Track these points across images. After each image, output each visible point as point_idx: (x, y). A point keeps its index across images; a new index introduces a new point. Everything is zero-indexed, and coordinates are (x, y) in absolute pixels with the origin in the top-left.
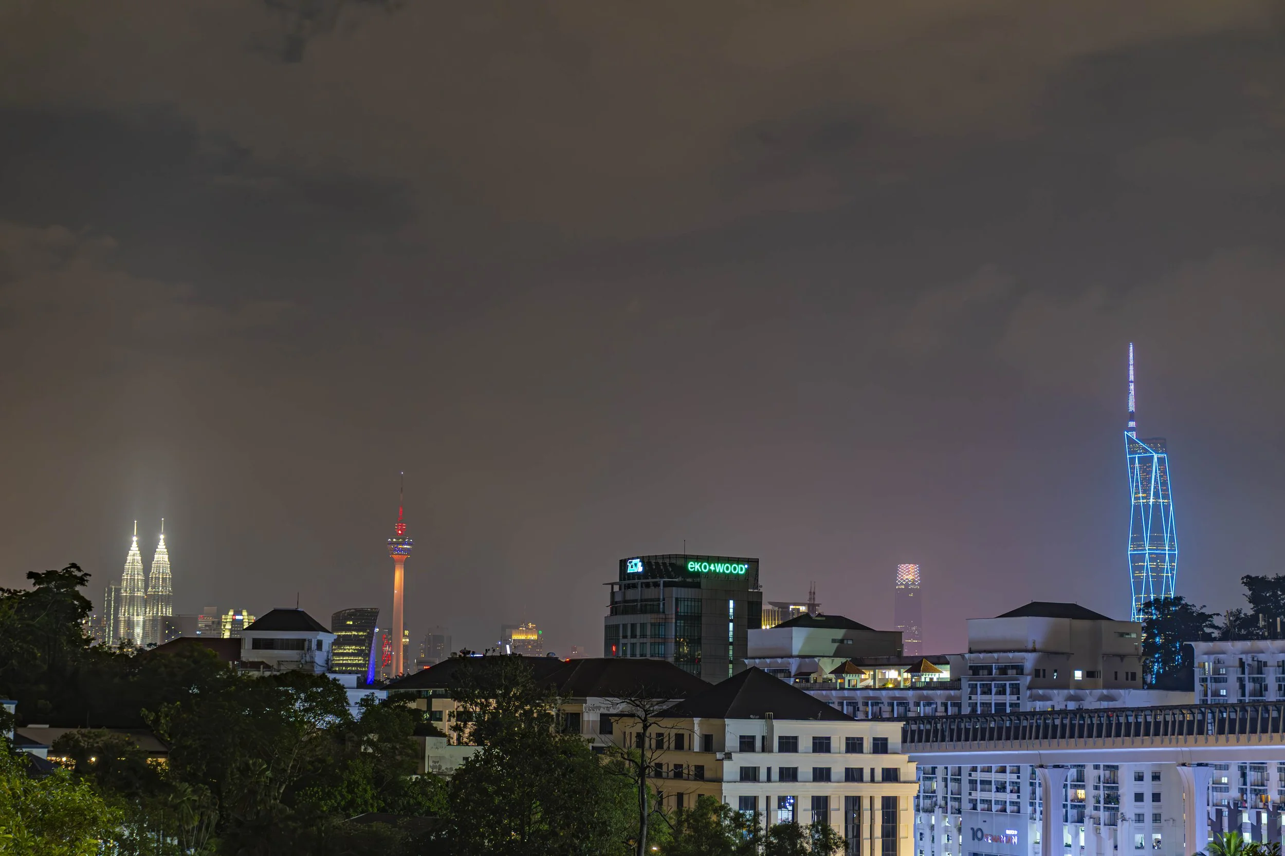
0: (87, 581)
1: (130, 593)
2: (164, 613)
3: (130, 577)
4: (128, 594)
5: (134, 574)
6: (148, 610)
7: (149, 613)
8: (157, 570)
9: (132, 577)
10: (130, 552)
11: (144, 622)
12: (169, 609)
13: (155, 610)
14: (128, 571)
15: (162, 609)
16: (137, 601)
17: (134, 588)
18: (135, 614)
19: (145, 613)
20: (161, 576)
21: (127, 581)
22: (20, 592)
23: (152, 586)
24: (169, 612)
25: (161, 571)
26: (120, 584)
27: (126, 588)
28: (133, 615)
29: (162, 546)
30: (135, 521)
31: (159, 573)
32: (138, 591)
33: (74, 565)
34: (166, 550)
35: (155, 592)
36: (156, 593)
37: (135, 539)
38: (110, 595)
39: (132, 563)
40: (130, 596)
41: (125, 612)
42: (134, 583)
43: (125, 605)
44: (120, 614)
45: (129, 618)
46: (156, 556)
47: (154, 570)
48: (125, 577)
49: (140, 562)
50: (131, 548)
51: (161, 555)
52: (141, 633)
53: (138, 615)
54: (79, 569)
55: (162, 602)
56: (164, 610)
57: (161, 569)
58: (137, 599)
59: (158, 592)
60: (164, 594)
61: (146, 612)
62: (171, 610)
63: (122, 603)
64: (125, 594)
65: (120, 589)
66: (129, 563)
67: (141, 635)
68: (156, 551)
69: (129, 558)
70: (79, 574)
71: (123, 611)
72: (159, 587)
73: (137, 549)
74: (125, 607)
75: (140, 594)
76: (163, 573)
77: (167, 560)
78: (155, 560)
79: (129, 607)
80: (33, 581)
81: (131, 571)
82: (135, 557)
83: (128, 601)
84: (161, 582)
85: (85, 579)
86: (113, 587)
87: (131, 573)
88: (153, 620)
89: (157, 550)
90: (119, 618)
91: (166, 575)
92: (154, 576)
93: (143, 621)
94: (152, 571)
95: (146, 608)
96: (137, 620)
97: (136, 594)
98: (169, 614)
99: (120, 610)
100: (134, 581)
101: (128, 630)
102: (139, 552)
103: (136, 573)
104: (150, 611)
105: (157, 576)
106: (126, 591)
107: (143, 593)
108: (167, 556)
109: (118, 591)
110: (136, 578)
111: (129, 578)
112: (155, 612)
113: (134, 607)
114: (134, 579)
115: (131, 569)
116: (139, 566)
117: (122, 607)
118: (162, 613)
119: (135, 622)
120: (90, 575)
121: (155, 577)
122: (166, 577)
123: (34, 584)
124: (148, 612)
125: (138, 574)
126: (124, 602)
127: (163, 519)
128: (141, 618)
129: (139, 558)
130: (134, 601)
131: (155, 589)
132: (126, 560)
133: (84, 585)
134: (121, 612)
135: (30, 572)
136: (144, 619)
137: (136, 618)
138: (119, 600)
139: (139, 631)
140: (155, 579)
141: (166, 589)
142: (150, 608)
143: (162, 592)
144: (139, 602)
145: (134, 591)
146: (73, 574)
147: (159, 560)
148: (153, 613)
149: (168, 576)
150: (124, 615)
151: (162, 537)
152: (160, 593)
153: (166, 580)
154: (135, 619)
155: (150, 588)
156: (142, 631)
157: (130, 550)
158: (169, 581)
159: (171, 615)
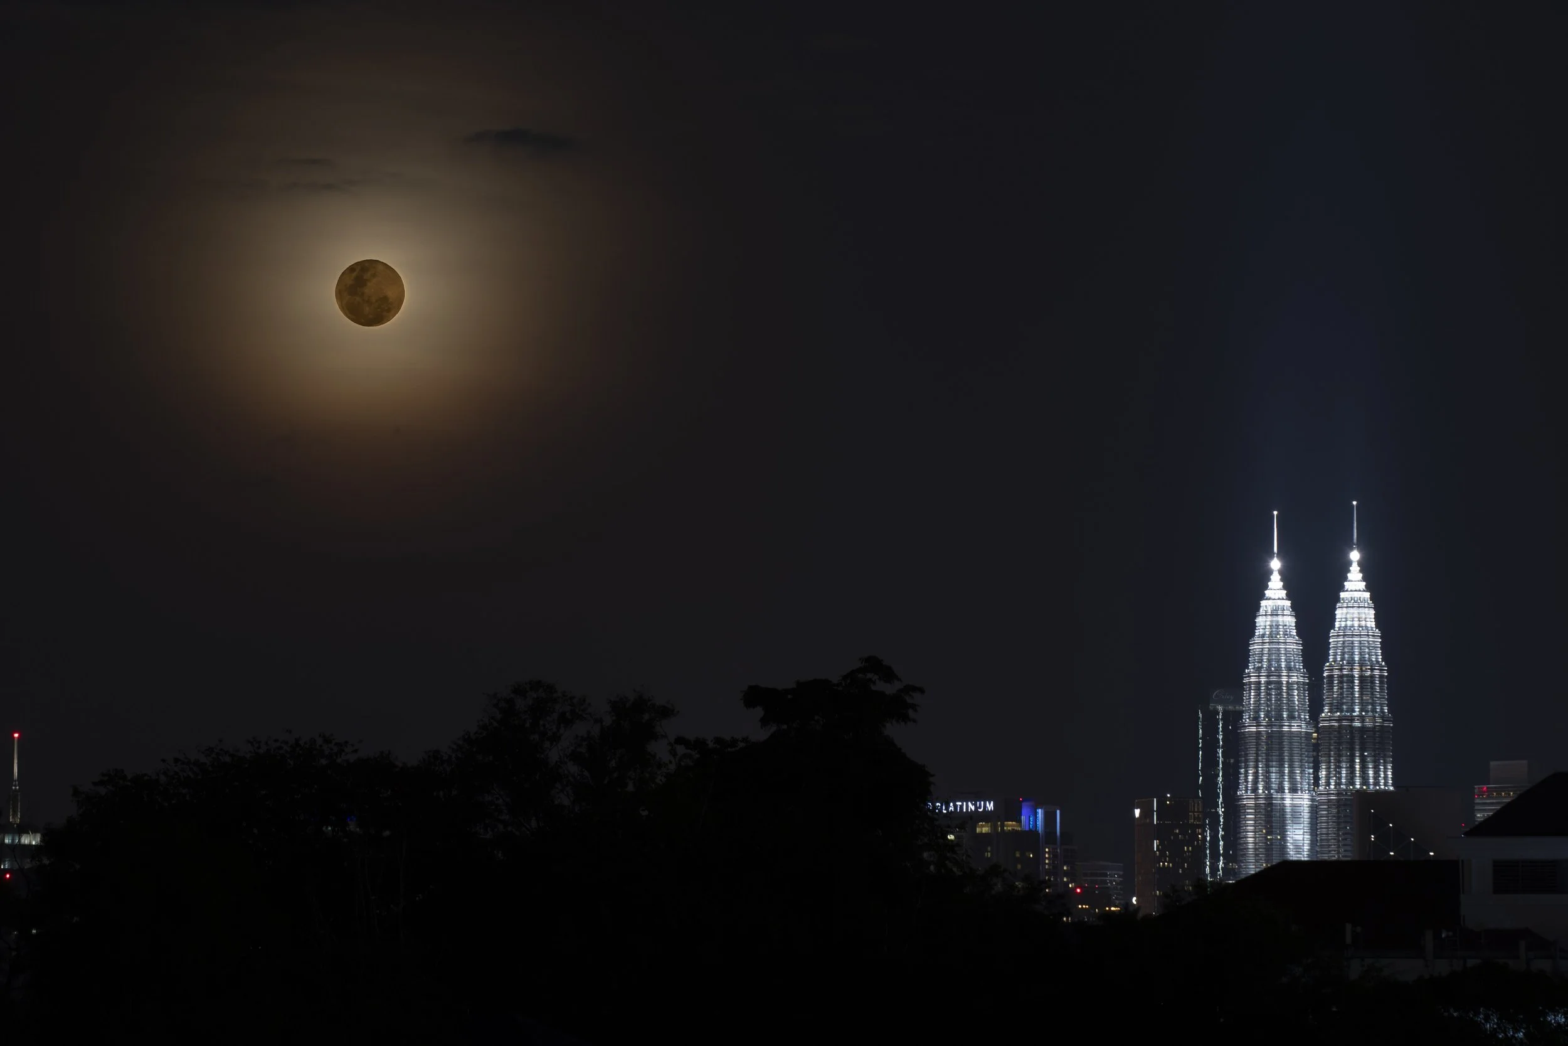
0: (914, 707)
1: (1270, 725)
2: (1371, 781)
3: (1268, 676)
4: (1262, 729)
5: (1279, 668)
6: (1323, 773)
7: (1328, 784)
8: (1343, 654)
9: (1273, 679)
10: (1263, 603)
11: (1314, 810)
12: (1386, 769)
13: (1344, 772)
14: (1261, 661)
15: (1364, 769)
16: (1291, 749)
17: (1279, 711)
18: (1287, 785)
19: (1316, 783)
20: (1356, 674)
21: (1258, 689)
22: (734, 742)
23: (1331, 704)
24: (1384, 779)
25: (1357, 658)
26: (1239, 700)
27: (1257, 711)
28: (1281, 790)
29: (1355, 583)
30: (1275, 513)
31: (1351, 662)
32: (1291, 717)
33: (874, 665)
34: (1367, 595)
35: (1339, 720)
36: (1345, 723)
37: (1275, 564)
38: (1211, 730)
39: (1271, 635)
40: (1270, 736)
41: (1256, 782)
42: (1280, 694)
43: (1257, 761)
44: (1242, 787)
45: (1269, 798)
46: (1339, 613)
47: (1335, 655)
48: (1253, 679)
49: (1294, 632)
50: (1268, 593)
51: (1355, 611)
52: (1307, 842)
53: (1293, 790)
54: (889, 675)
55: (1362, 750)
56: (1371, 772)
57: (1357, 651)
58: (1291, 743)
59: (1352, 719)
60: (1369, 724)
61: (1317, 779)
62: (1389, 773)
63: (1246, 755)
64: (1254, 729)
65: (1239, 715)
66: (1263, 636)
67: (1306, 848)
68: (1338, 599)
69: (1262, 622)
70: (890, 689)
71: (1250, 778)
72: (1353, 703)
73: (1283, 593)
74: (1256, 767)
75: (1298, 727)
76: (1362, 665)
77: (1373, 624)
78: (1337, 624)
79: (1268, 766)
80: (759, 712)
81: (1269, 661)
82: (1280, 618)
83: (1264, 748)
84: (1357, 689)
85: (909, 700)
86: (1220, 708)
87: (1270, 666)
88: (1339, 804)
89: (1342, 595)
90: (1240, 799)
91: (1372, 670)
92: (1336, 673)
93: (1311, 807)
94: (1331, 658)
95: (1316, 770)
96: (1293, 806)
97: (1286, 729)
98: (1386, 784)
99: (1242, 777)
100: (1280, 688)
101: (1268, 833)
102: (1288, 603)
103: (1283, 665)
104: (1328, 778)
105: (1345, 672)
106: (1256, 718)
107: (1308, 723)
108: (1372, 612)
109: (1234, 718)
110: (1284, 679)
111: (1263, 680)
112: (1343, 781)
113: (1281, 766)
114: (1280, 683)
115: (1270, 654)
116: (1292, 645)
117: (1246, 767)
118: (1365, 780)
119: (1288, 810)
120: (921, 691)
121: (1341, 676)
122: (1372, 676)
123: (764, 722)
124: (1323, 781)
125: (1289, 669)
126: (1252, 751)
127: (1355, 503)
128: (1304, 801)
129: (1290, 620)
130: (1281, 749)
131: (1341, 711)
132: (1253, 626)
133: (905, 718)
134: (1246, 781)
135: (751, 688)
136: (1312, 800)
137: (1288, 800)
138: (1236, 744)
139: (1300, 838)
140: (1341, 682)
141: (1374, 710)
142: (1328, 768)
143: (1362, 719)
144: (1296, 751)
145: (1280, 718)
146: (873, 688)
147: (1349, 623)
148: (1338, 784)
149: (1377, 673)
150: (1255, 790)
151: (1355, 556)
152: (1357, 724)
153: (1373, 682)
154: (1288, 802)
155: (1326, 709)
156: (1307, 837)
157: (1262, 597)
158: (1381, 688)
159: (1392, 788)
